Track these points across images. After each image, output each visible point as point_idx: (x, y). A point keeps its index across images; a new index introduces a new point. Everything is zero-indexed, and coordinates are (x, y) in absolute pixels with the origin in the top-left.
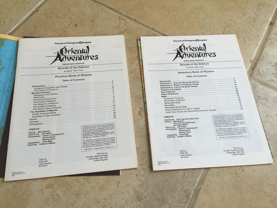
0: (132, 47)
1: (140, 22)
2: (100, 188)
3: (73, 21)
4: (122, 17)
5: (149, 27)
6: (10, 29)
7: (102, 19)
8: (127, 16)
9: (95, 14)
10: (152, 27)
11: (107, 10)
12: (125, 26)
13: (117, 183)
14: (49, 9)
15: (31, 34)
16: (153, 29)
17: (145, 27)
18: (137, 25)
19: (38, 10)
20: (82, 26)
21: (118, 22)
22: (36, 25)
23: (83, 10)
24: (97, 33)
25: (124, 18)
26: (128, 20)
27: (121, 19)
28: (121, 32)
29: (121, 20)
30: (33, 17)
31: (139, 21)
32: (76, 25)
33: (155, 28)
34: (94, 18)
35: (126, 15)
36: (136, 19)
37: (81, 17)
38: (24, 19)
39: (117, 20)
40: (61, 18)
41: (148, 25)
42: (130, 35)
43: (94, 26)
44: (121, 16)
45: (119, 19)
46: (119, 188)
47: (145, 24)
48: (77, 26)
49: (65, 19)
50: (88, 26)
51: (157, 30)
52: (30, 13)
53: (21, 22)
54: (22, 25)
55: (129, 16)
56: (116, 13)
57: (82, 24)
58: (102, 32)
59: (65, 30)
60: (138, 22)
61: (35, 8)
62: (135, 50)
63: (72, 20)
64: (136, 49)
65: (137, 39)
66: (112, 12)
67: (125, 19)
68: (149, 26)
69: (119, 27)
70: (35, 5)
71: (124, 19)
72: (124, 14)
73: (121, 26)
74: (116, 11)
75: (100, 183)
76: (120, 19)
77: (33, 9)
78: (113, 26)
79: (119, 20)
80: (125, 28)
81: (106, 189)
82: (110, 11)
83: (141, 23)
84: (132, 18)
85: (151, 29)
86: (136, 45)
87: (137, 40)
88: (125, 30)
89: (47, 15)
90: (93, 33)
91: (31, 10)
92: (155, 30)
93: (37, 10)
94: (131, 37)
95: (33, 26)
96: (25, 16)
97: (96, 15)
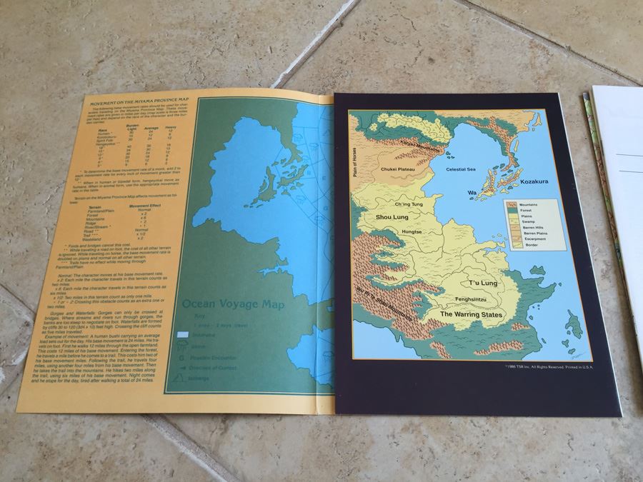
0: (571, 115)
1: (584, 55)
2: (529, 447)
3: (422, 50)
4: (538, 41)
5: (606, 68)
6: (287, 66)
7: (491, 46)
8: (550, 41)
9: (474, 34)
10: (613, 68)
11: (500, 25)
12: (547, 63)
13: (569, 438)
14: (368, 23)
15: (333, 78)
16: (616, 72)
17: (597, 66)
18: (575, 61)
19: (342, 25)
20: (446, 62)
21: (530, 54)
22: (342, 59)
23: (444, 25)
24: (481, 79)
25: (543, 44)
26: (553, 50)
27: (536, 46)
28: (539, 78)
29: (536, 50)
30: (332, 39)
31: (581, 53)
32: (431, 60)
33: (620, 71)
34: (473, 45)
35: (547, 37)
36: (573, 49)
37: (441, 41)
38: (313, 43)
39: (527, 49)
40: (395, 43)
41: (603, 63)
42: (562, 85)
43: (472, 62)
44: (535, 40)
45: (531, 47)
46: (572, 450)
47: (595, 60)
48: (434, 63)
49: (405, 46)
50: (459, 62)
51: (626, 74)
52: (325, 30)
53: (307, 50)
54: (312, 58)
55: (554, 41)
56: (521, 33)
57: (446, 58)
58: (493, 77)
59: (407, 72)
60: (579, 55)
61: (335, 19)
62: (578, 121)
63: (420, 48)
64: (581, 118)
65: (580, 95)
66: (513, 29)
67: (547, 46)
68: (607, 65)
69: (533, 66)
70: (334, 13)
71: (544, 48)
72: (543, 35)
73: (538, 64)
74: (522, 28)
75: (526, 434)
76: (533, 46)
77: (332, 22)
78: (518, 62)
79: (531, 50)
80: (547, 67)
81: (543, 450)
82: (508, 26)
83: (585, 57)
84: (563, 44)
85: (611, 73)
86: (578, 108)
87: (582, 98)
88: (549, 73)
89: (363, 35)
90: (472, 79)
91: (328, 22)
92: (621, 76)
93: (340, 24)
94: (565, 89)
95: (336, 61)
96: (315, 36)
97: (475, 36)
